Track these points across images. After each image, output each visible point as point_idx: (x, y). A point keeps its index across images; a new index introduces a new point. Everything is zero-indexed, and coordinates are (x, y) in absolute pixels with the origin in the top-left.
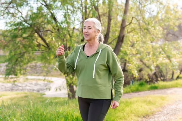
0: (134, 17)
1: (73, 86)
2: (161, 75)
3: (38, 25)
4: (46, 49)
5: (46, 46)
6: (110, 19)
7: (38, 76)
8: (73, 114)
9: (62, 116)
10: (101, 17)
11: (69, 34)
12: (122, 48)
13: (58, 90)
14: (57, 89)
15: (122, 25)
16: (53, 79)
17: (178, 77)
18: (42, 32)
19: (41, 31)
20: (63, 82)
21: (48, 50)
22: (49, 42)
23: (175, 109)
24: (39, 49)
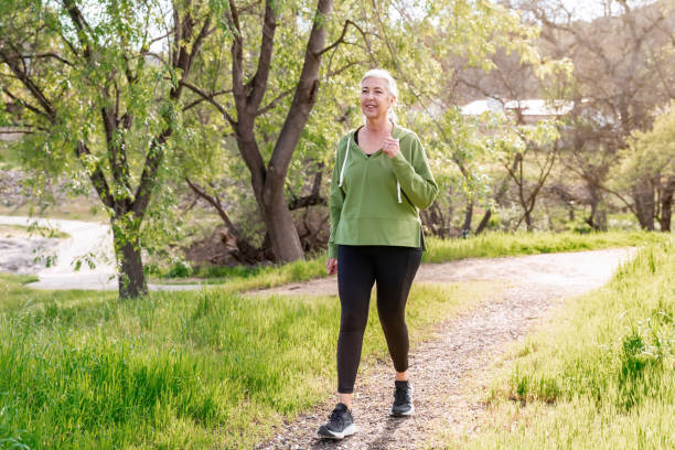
0: (352, 23)
1: (138, 253)
2: (434, 214)
3: (13, 36)
4: (43, 119)
5: (41, 109)
6: (270, 26)
7: (11, 214)
8: (127, 358)
9: (83, 370)
10: (239, 17)
11: (128, 72)
12: (310, 124)
13: (85, 265)
14: (79, 264)
15: (310, 46)
16: (66, 225)
17: (486, 224)
18: (28, 61)
19: (23, 58)
20: (104, 237)
21: (48, 124)
22: (53, 94)
23: (479, 332)
24: (16, 119)
